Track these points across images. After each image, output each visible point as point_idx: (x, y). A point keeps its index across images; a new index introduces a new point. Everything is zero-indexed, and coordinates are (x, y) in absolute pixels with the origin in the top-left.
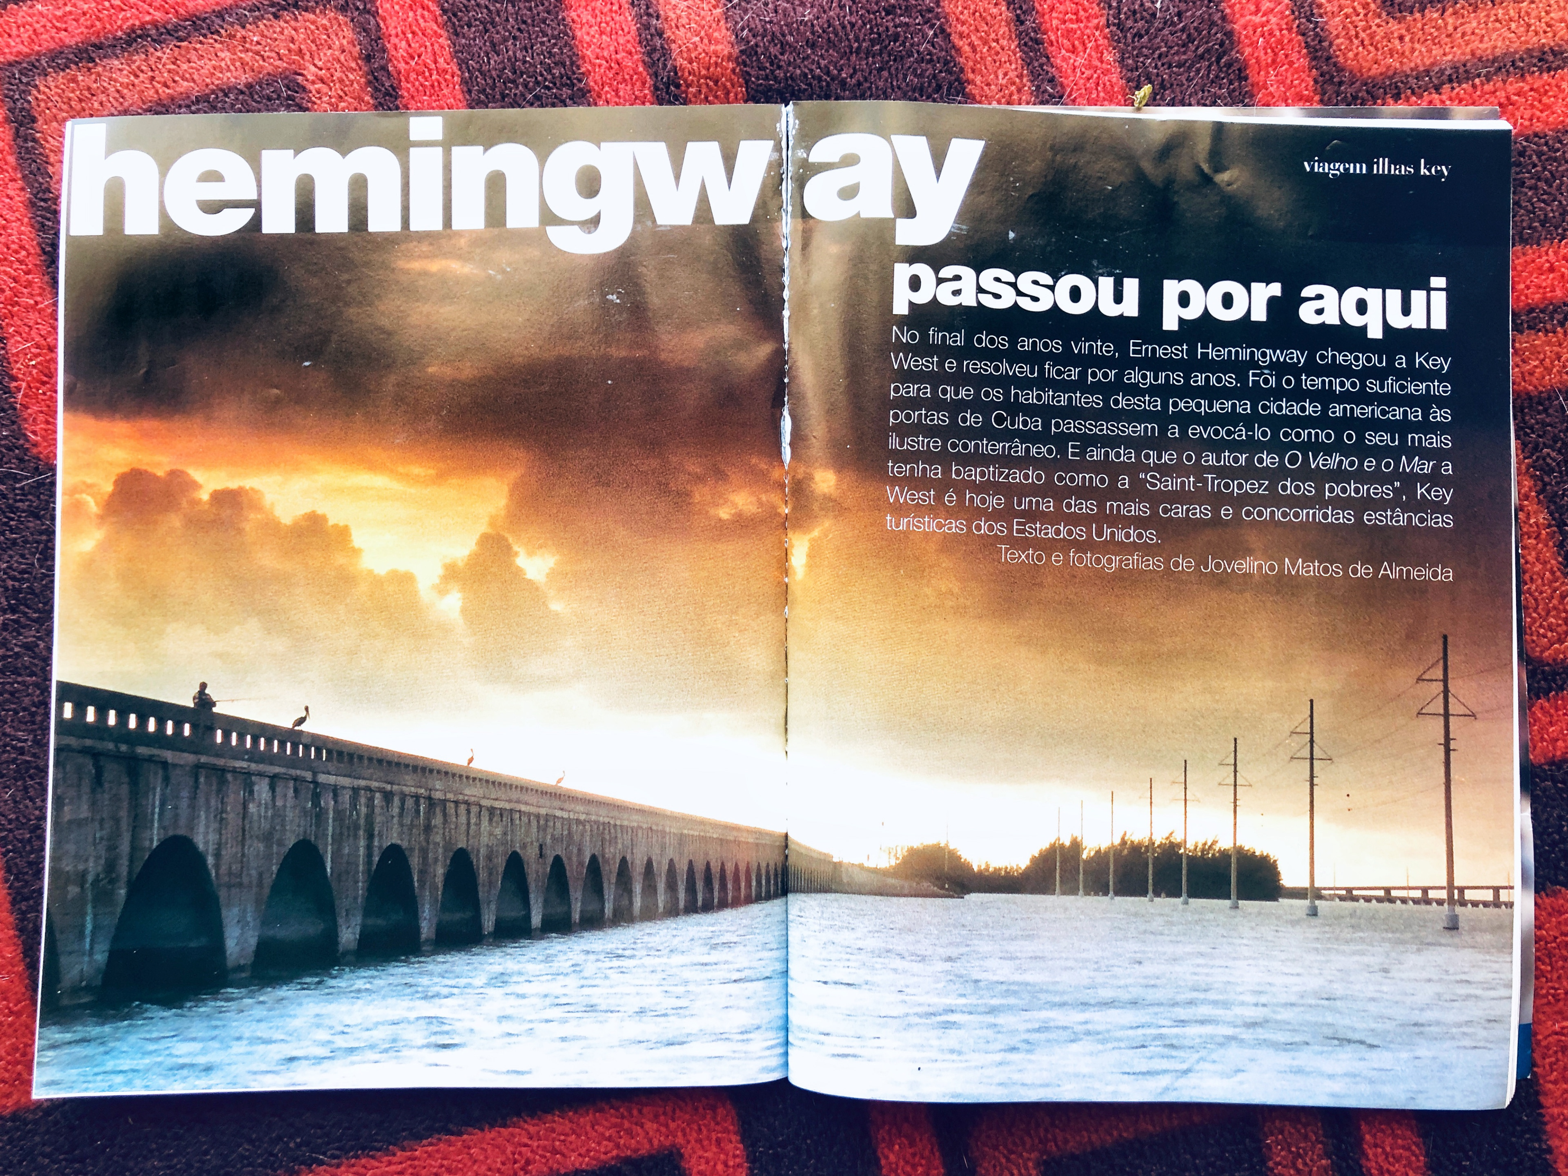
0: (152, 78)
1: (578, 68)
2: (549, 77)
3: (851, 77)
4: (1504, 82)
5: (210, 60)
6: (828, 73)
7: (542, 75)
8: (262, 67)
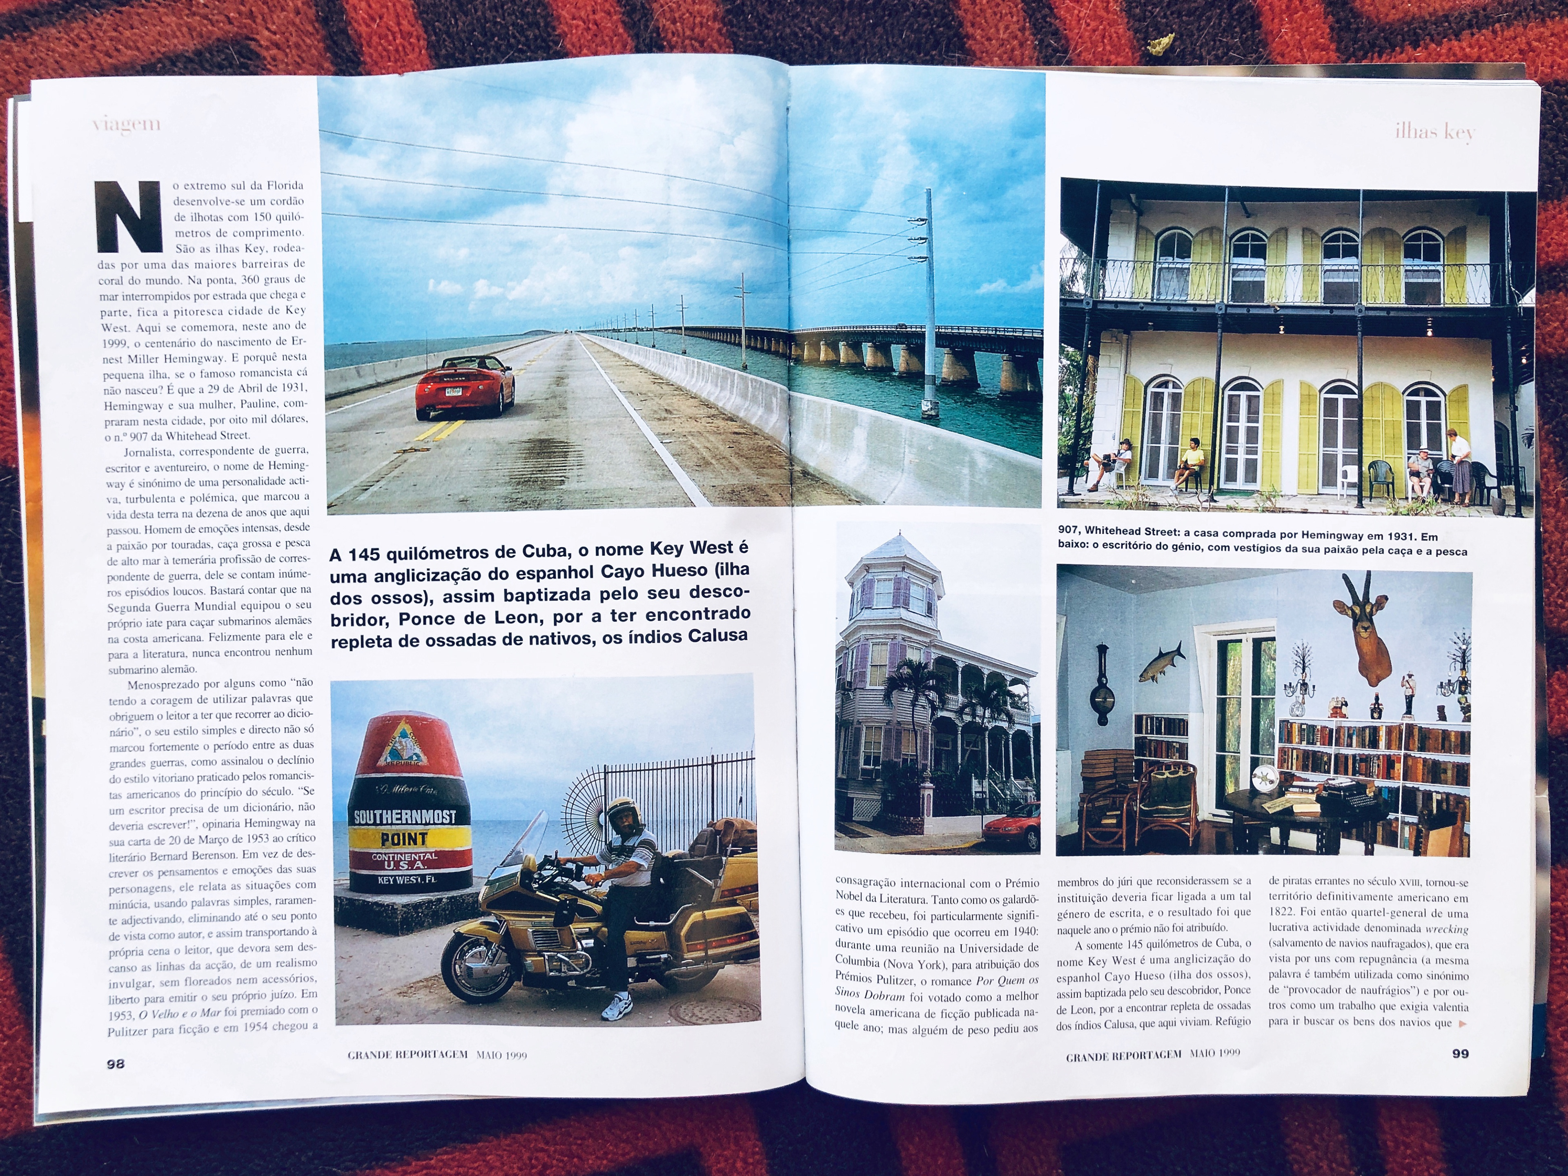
0: (93, 47)
1: (554, 29)
2: (523, 39)
3: (844, 34)
4: (1525, 27)
5: (155, 26)
6: (819, 31)
7: (515, 37)
8: (211, 32)
